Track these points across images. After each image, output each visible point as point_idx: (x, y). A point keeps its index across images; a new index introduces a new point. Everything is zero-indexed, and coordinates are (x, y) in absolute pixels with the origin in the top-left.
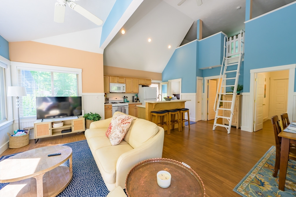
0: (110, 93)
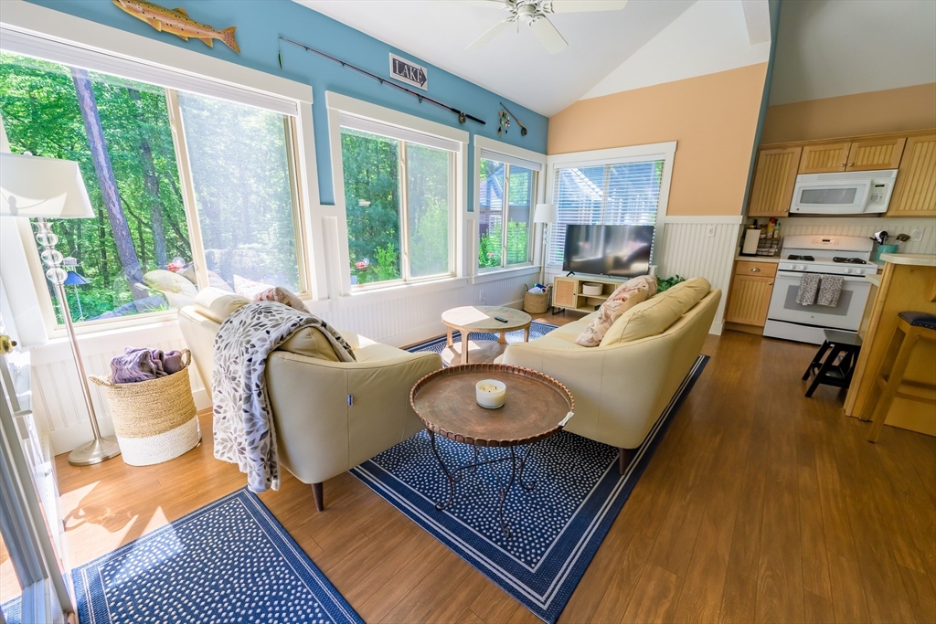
0: (791, 215)
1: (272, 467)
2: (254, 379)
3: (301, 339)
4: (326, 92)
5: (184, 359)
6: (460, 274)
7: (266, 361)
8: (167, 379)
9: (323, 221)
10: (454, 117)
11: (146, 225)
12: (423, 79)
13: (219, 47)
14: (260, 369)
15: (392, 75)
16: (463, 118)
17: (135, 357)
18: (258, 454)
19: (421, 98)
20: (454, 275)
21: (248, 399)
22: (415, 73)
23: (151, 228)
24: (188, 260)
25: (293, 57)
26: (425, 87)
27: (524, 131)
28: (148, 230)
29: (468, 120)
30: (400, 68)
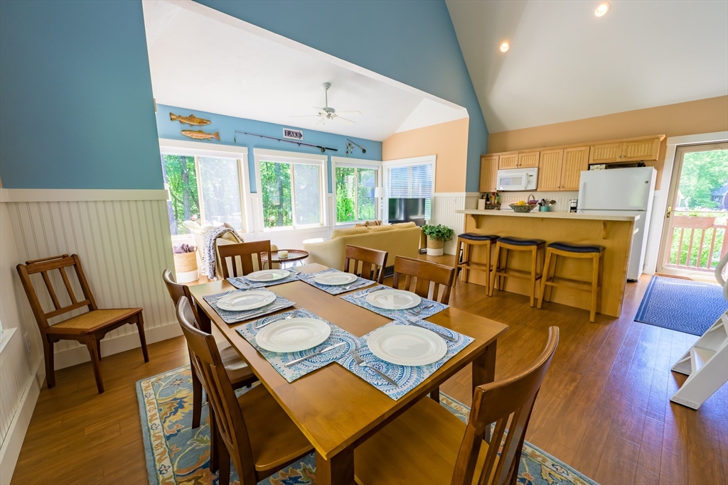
0: (498, 191)
1: (215, 273)
2: (212, 244)
3: (226, 235)
4: (254, 149)
5: (195, 249)
6: (325, 225)
7: (215, 240)
8: (189, 253)
9: (252, 200)
10: (319, 150)
11: (180, 201)
12: (301, 136)
13: (213, 139)
14: (213, 241)
15: (285, 137)
16: (323, 149)
17: (181, 245)
18: (211, 267)
19: (299, 144)
20: (322, 225)
21: (210, 250)
22: (296, 134)
23: (183, 204)
24: (199, 217)
25: (240, 138)
26: (302, 139)
27: (364, 151)
28: (180, 205)
29: (326, 150)
30: (289, 133)
